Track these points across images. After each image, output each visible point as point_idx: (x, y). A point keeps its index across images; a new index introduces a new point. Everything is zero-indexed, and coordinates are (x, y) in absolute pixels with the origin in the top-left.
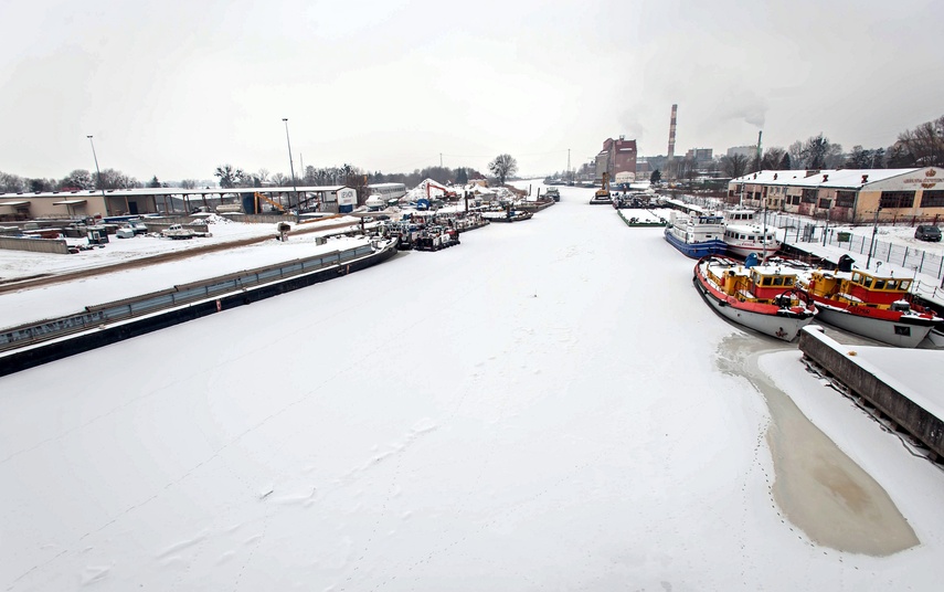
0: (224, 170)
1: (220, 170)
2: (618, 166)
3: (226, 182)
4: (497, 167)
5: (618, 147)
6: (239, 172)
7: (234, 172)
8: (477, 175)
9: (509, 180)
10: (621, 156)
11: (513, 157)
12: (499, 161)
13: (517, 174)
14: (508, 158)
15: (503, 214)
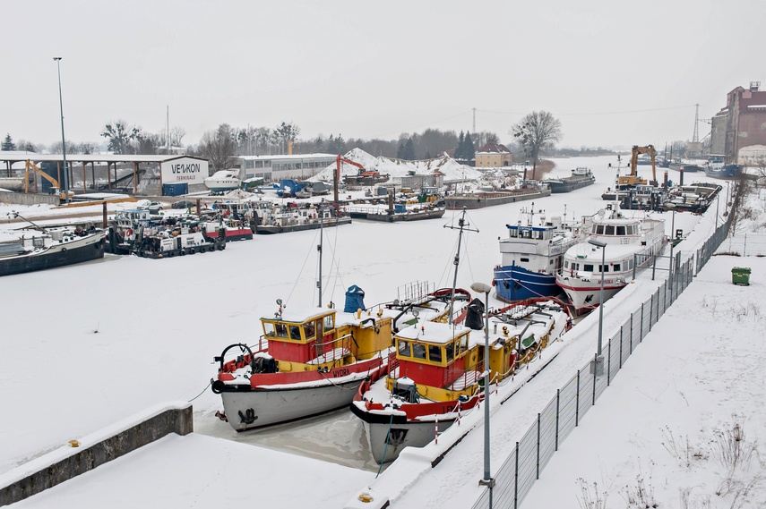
0: (114, 127)
1: (109, 127)
2: (744, 134)
3: (118, 144)
4: (526, 131)
5: (744, 103)
6: (136, 131)
7: (128, 131)
8: (492, 144)
9: (547, 154)
10: (750, 117)
11: (555, 117)
12: (532, 122)
13: (559, 146)
14: (546, 118)
15: (382, 209)
